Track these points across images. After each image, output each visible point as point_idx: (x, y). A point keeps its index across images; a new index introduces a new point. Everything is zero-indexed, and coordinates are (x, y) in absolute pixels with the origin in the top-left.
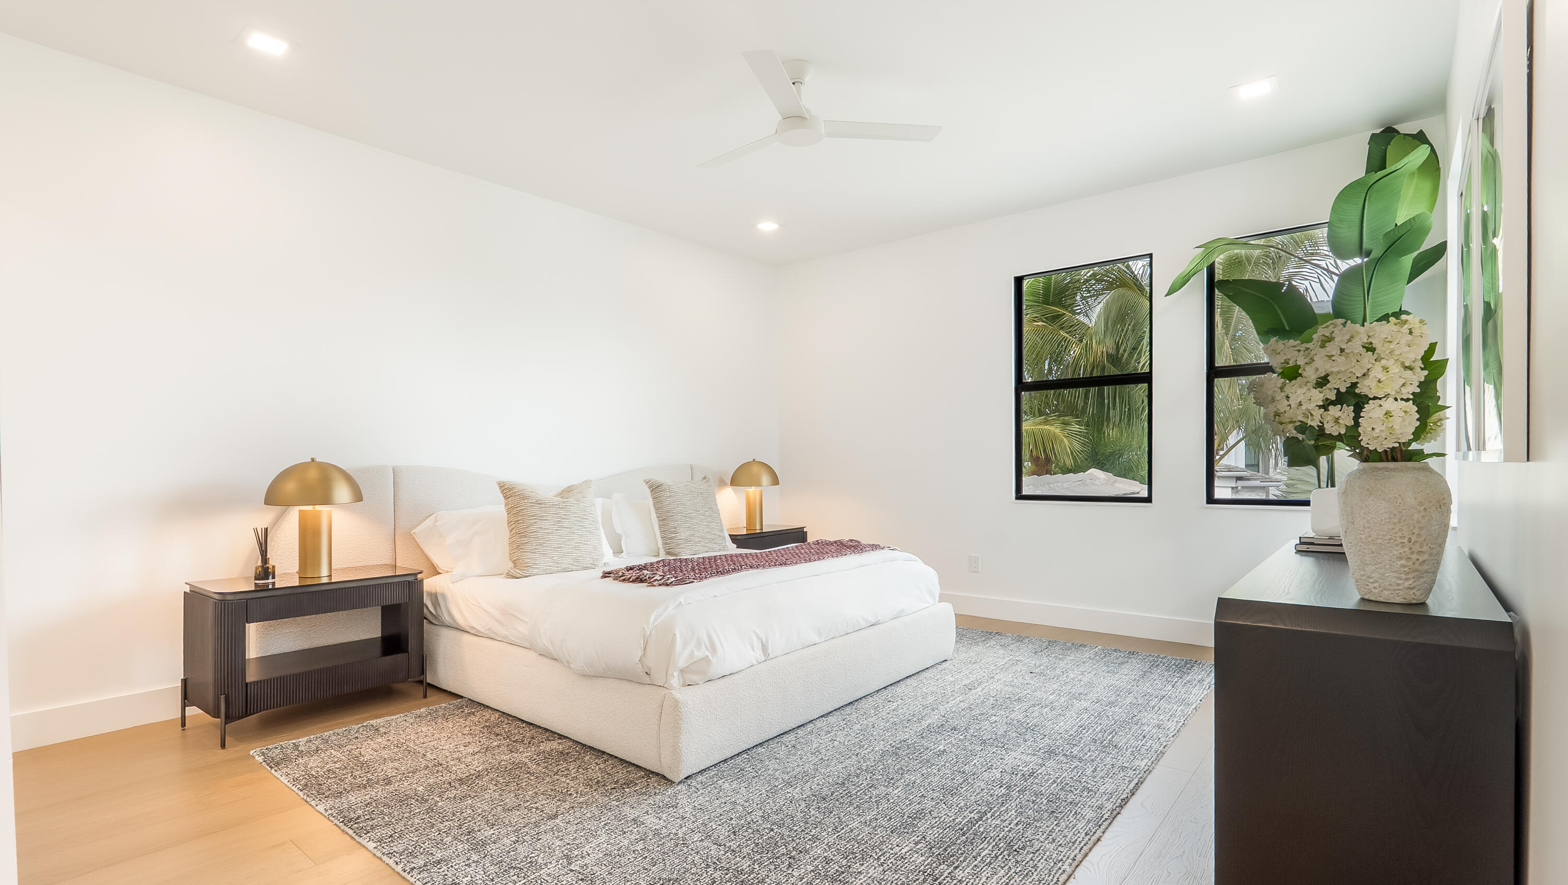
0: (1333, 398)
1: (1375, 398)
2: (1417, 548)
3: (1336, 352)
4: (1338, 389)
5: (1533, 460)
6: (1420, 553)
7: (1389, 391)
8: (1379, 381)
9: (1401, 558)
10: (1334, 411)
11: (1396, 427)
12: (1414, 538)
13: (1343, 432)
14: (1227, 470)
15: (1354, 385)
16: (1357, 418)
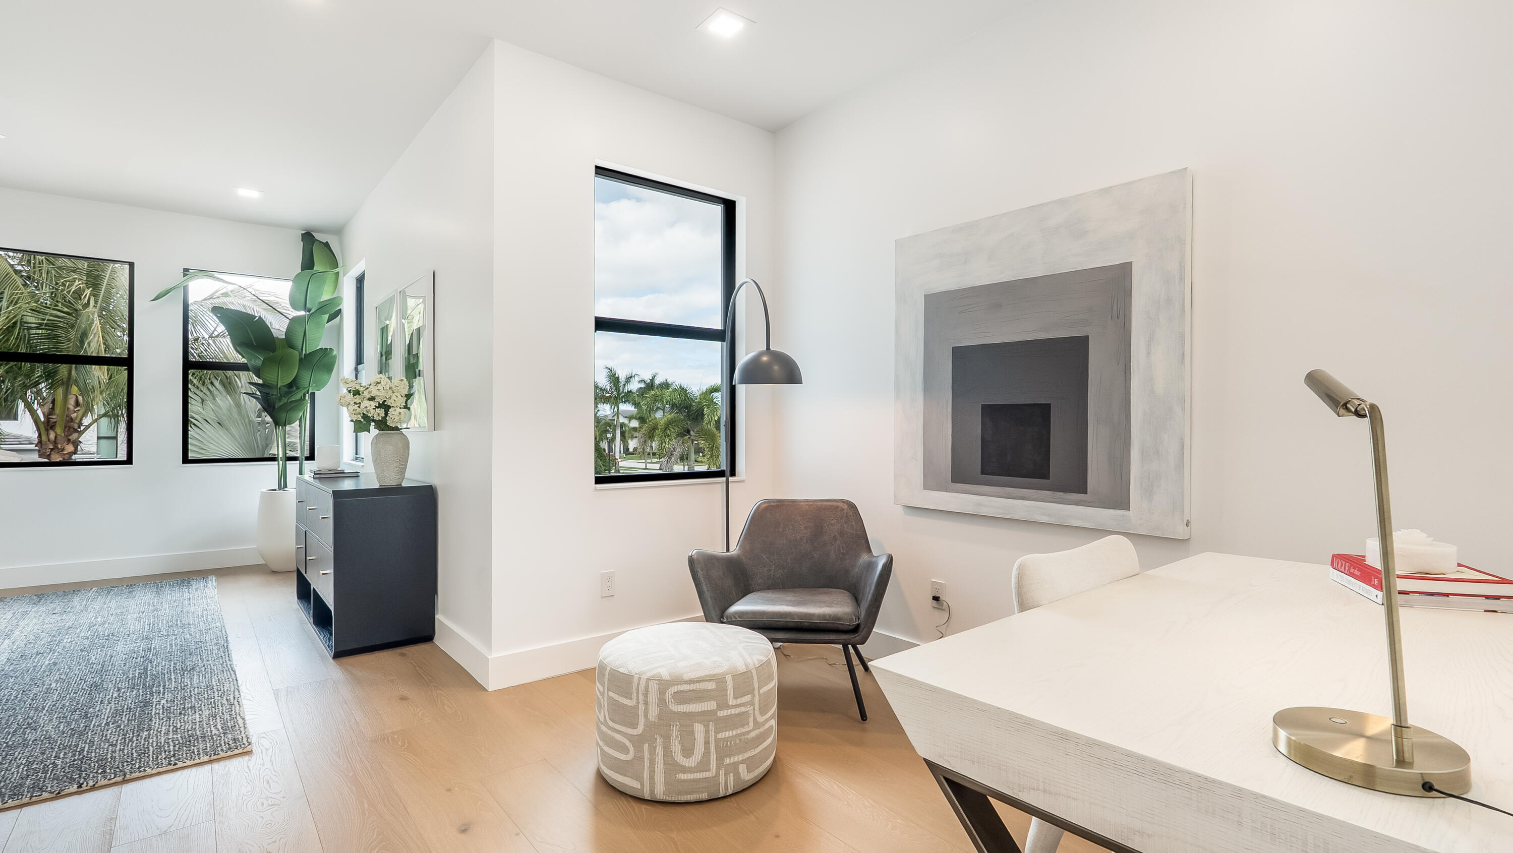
0: (377, 405)
1: (393, 407)
2: (401, 463)
3: (381, 388)
4: (379, 402)
5: (436, 430)
6: (403, 465)
7: (397, 404)
8: (395, 401)
9: (396, 467)
10: (378, 410)
11: (402, 418)
12: (401, 460)
13: (380, 419)
14: (28, 442)
15: (385, 401)
16: (386, 414)
